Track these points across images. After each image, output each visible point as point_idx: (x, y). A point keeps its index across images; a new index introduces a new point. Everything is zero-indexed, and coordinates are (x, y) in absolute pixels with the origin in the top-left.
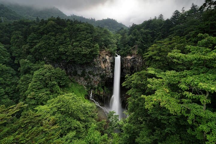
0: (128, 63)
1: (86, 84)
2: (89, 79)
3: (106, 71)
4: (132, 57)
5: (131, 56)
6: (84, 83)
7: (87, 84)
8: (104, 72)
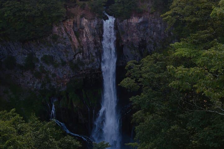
0: (134, 34)
1: (40, 86)
2: (44, 75)
3: (83, 55)
4: (141, 20)
5: (140, 17)
6: (34, 84)
7: (42, 87)
8: (80, 56)
